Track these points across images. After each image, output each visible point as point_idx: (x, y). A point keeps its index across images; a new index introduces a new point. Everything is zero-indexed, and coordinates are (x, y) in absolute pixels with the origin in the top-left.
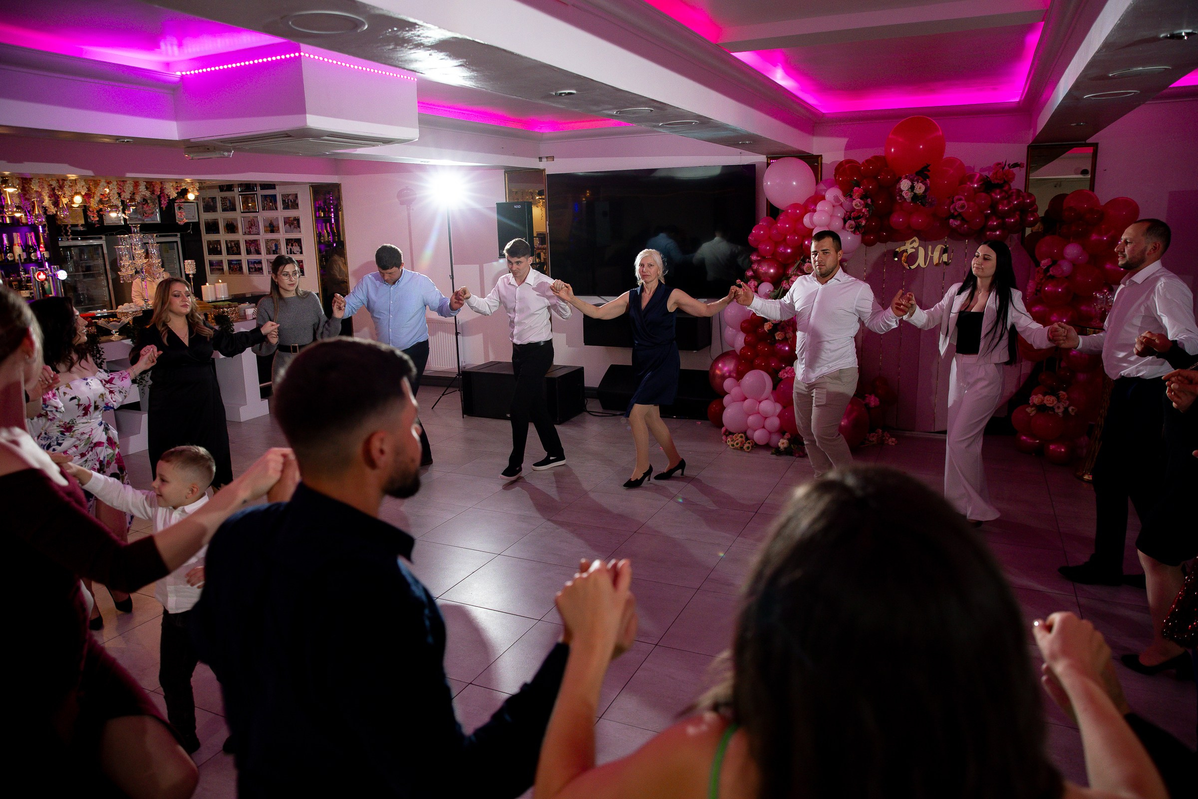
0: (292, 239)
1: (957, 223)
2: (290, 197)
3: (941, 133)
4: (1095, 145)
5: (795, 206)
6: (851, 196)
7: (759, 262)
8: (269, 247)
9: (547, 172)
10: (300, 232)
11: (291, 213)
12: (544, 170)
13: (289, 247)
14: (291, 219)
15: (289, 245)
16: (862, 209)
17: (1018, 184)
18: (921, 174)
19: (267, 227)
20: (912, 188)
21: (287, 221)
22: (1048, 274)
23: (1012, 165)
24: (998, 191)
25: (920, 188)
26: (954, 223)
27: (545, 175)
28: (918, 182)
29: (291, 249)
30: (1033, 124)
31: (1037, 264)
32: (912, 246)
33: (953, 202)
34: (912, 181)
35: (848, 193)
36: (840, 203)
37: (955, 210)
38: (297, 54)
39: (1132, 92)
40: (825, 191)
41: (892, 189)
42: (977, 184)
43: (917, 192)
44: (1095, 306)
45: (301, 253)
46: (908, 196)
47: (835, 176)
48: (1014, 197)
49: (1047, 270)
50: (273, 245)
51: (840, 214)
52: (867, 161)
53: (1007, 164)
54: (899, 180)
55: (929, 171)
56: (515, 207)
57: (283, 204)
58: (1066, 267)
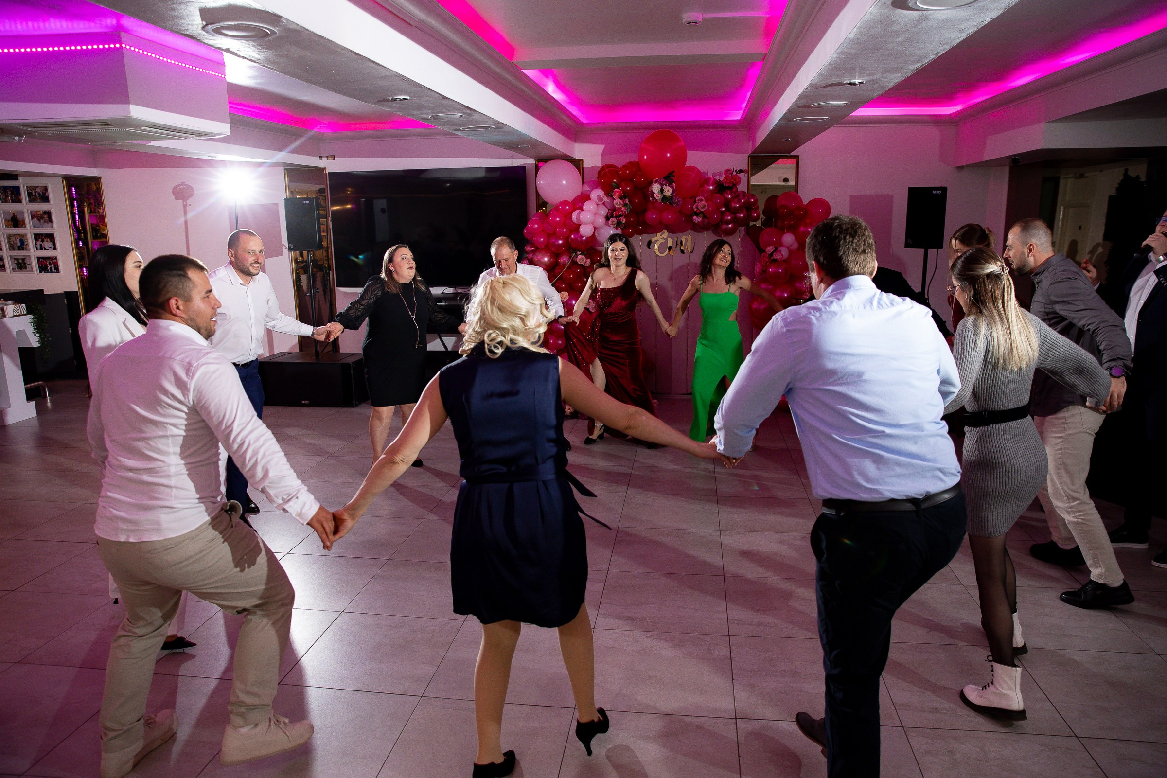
0: (42, 234)
1: (700, 219)
2: (38, 190)
3: (683, 144)
4: (797, 157)
5: (565, 203)
6: (612, 196)
7: (534, 252)
8: (12, 242)
9: (328, 171)
10: (53, 227)
11: (41, 207)
12: (325, 168)
13: (39, 243)
14: (39, 213)
15: (38, 241)
16: (621, 208)
17: (742, 187)
18: (668, 179)
19: (9, 221)
20: (662, 191)
21: (35, 215)
22: (772, 258)
23: (738, 171)
24: (729, 192)
25: (668, 191)
26: (697, 219)
27: (326, 173)
28: (666, 186)
29: (41, 245)
30: (753, 138)
31: (762, 251)
32: (662, 237)
33: (695, 202)
34: (662, 185)
35: (609, 192)
36: (603, 202)
37: (698, 209)
38: (118, 45)
39: (824, 118)
40: (590, 191)
41: (645, 192)
42: (712, 186)
43: (666, 194)
44: (805, 282)
45: (55, 249)
46: (658, 197)
47: (598, 178)
48: (741, 196)
49: (771, 255)
50: (18, 241)
51: (604, 211)
52: (624, 166)
53: (734, 170)
54: (650, 184)
55: (674, 176)
56: (304, 202)
57: (29, 196)
58: (784, 252)
